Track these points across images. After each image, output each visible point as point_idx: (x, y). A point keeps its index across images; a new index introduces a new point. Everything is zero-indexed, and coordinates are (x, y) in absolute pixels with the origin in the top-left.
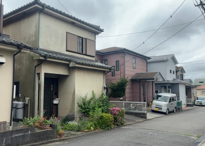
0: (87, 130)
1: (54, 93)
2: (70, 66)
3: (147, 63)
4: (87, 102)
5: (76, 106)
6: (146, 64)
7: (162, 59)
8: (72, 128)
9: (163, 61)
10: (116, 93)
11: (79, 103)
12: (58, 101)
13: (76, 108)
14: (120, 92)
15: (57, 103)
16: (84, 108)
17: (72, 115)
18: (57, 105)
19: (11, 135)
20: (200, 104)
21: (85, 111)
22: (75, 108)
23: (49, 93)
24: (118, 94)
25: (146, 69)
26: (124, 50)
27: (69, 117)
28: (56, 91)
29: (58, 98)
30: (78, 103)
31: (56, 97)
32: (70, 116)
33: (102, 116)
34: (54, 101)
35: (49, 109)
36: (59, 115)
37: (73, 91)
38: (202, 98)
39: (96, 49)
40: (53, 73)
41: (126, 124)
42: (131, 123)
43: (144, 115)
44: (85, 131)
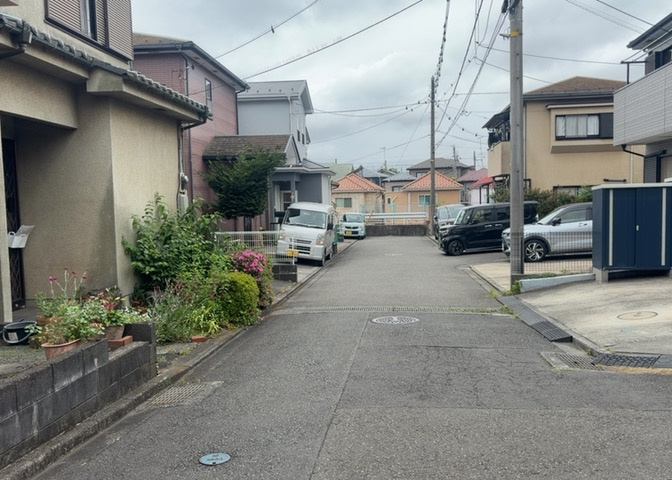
0: (202, 335)
2: (88, 90)
3: (237, 103)
5: (120, 251)
6: (234, 105)
7: (275, 93)
9: (284, 101)
10: (241, 200)
11: (126, 239)
12: (26, 238)
13: (121, 262)
14: (254, 198)
15: (22, 246)
19: (53, 387)
20: (353, 233)
21: (153, 269)
22: (118, 261)
24: (249, 205)
25: (234, 124)
26: (183, 48)
30: (123, 243)
33: (234, 283)
36: (31, 293)
37: (102, 194)
38: (355, 218)
39: (134, 31)
40: (28, 115)
41: (273, 303)
42: (279, 299)
43: (289, 271)
44: (198, 340)
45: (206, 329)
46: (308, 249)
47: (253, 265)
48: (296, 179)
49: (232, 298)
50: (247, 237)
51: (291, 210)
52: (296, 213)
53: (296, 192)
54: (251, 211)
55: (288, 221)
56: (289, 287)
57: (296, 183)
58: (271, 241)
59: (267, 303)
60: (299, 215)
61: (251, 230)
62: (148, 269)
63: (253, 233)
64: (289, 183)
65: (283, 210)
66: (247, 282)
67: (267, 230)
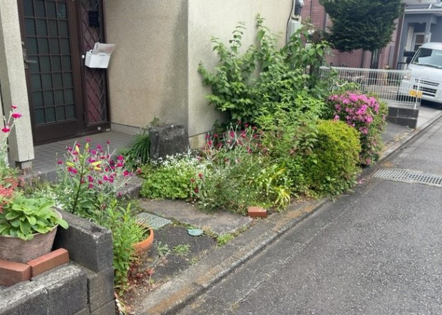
0: (261, 209)
1: (85, 17)
4: (239, 65)
5: (194, 81)
8: (183, 189)
11: (205, 67)
12: (107, 58)
13: (195, 94)
14: (377, 25)
15: (105, 66)
16: (225, 94)
17: (180, 127)
18: (102, 73)
21: (232, 106)
23: (61, 15)
27: (165, 132)
28: (94, 9)
29: (103, 41)
30: (201, 72)
31: (95, 36)
32: (170, 129)
33: (323, 137)
34: (88, 54)
35: (69, 94)
36: (115, 117)
41: (380, 159)
42: (390, 151)
43: (408, 115)
44: (254, 215)
45: (274, 197)
46: (435, 91)
47: (359, 112)
48: (432, 21)
49: (319, 157)
50: (371, 75)
51: (423, 49)
52: (427, 53)
53: (430, 34)
54: (371, 42)
55: (417, 61)
56: (405, 134)
57: (432, 25)
58: (395, 80)
59: (371, 162)
60: (430, 55)
61: (377, 68)
62: (227, 105)
63: (378, 70)
64: (424, 24)
65: (413, 50)
66: (343, 138)
67: (393, 68)
